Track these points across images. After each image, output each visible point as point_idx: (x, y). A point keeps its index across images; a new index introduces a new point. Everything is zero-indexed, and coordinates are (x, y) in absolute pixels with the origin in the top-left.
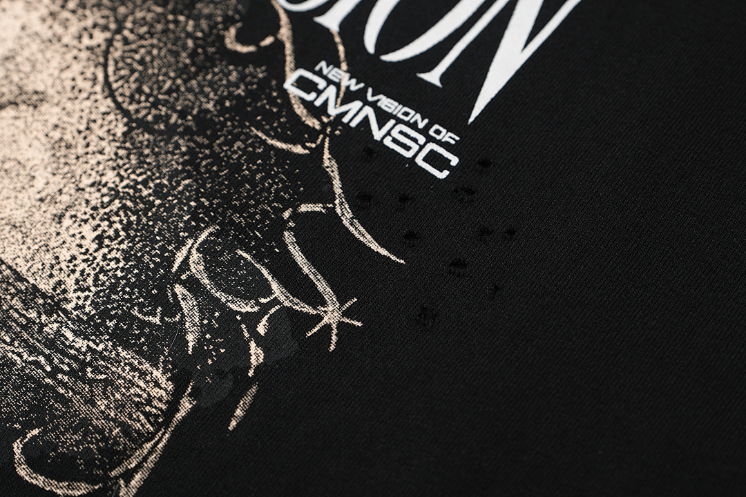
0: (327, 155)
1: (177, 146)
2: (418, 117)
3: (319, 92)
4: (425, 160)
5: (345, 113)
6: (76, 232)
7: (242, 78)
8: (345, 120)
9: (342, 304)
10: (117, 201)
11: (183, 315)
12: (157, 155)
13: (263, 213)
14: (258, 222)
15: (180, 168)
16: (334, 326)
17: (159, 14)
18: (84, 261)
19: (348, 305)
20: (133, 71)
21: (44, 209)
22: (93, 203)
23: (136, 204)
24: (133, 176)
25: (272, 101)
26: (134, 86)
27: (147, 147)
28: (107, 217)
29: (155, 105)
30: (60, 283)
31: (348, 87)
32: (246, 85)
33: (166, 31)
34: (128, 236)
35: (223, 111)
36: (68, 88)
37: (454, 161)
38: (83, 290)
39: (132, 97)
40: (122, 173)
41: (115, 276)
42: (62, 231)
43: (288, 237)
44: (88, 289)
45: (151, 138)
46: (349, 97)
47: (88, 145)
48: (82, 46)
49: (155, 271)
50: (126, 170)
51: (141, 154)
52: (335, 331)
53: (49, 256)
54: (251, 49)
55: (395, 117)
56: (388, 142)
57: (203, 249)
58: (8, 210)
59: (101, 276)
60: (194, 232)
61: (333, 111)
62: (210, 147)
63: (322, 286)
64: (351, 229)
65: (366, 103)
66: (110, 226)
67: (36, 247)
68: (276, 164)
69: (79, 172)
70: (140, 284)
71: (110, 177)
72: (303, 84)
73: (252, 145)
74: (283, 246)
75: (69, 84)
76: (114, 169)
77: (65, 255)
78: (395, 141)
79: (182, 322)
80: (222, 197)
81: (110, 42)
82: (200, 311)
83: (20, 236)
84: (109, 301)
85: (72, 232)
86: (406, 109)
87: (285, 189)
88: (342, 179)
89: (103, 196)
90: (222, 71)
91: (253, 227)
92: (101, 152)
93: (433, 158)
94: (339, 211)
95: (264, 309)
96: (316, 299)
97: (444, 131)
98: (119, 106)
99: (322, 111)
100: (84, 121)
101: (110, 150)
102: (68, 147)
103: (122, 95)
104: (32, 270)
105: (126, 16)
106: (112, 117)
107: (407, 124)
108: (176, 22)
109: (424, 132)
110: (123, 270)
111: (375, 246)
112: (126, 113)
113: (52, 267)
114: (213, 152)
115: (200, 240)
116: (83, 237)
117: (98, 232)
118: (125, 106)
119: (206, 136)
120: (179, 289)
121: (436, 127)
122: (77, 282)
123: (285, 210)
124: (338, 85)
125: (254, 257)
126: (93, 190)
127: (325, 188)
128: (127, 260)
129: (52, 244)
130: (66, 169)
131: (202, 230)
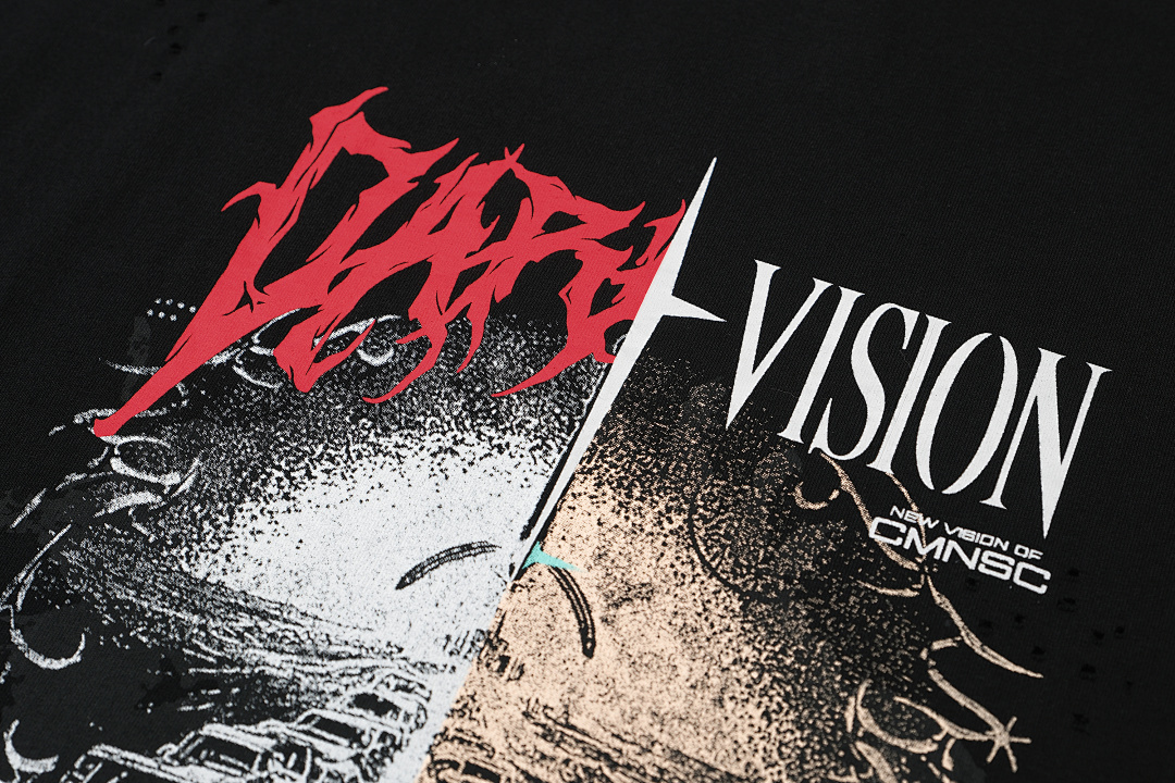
0: (935, 593)
1: (797, 611)
2: (998, 540)
3: (904, 536)
4: (1021, 578)
5: (934, 550)
6: (742, 713)
7: (827, 535)
8: (937, 556)
9: (1005, 724)
10: (766, 675)
11: (874, 769)
12: (781, 622)
13: (903, 658)
14: (902, 667)
15: (809, 631)
16: (1007, 747)
17: (724, 487)
18: (763, 738)
19: (1010, 725)
20: (724, 547)
21: (700, 695)
22: (744, 680)
23: (785, 674)
24: (769, 647)
25: (865, 552)
26: (730, 561)
27: (769, 616)
28: (764, 692)
29: (758, 575)
30: (748, 764)
31: (926, 526)
32: (834, 540)
33: (737, 502)
34: (791, 706)
35: (823, 570)
36: (672, 575)
37: (1047, 575)
38: (773, 766)
39: (733, 571)
40: (757, 646)
41: (798, 747)
42: (729, 714)
43: (935, 675)
44: (776, 763)
45: (770, 608)
46: (930, 536)
47: (712, 626)
48: (666, 532)
50: (760, 642)
51: (767, 625)
52: (1010, 752)
53: (728, 742)
54: (823, 505)
55: (978, 545)
56: (982, 569)
57: (868, 703)
58: (666, 703)
59: (783, 749)
60: (852, 690)
61: (923, 551)
62: (827, 606)
63: (982, 713)
64: (985, 655)
65: (948, 538)
66: (771, 701)
67: (711, 736)
68: (895, 611)
69: (716, 653)
70: (827, 750)
71: (747, 651)
72: (882, 529)
73: (865, 597)
74: (933, 684)
75: (670, 571)
76: (748, 643)
77: (742, 738)
78: (988, 567)
79: (876, 775)
80: (861, 651)
82: (888, 761)
83: (691, 728)
84: (804, 772)
85: (739, 714)
86: (984, 536)
87: (913, 632)
88: (958, 612)
89: (750, 671)
90: (805, 532)
91: (899, 673)
92: (728, 630)
93: (1026, 575)
94: (968, 642)
95: (942, 744)
96: (982, 727)
97: (1027, 549)
98: (725, 582)
99: (912, 553)
100: (700, 603)
101: (735, 625)
102: (695, 631)
103: (723, 572)
104: (719, 758)
106: (723, 594)
107: (991, 549)
108: (743, 492)
109: (1010, 552)
110: (802, 739)
111: (1011, 667)
112: (735, 588)
113: (735, 751)
114: (832, 610)
115: (860, 696)
116: (751, 717)
117: (763, 709)
118: (731, 581)
119: (818, 597)
120: (861, 746)
121: (1018, 547)
122: (764, 759)
123: (920, 651)
124: (916, 526)
125: (912, 700)
126: (738, 667)
127: (947, 623)
128: (801, 729)
129: (725, 729)
130: (702, 653)
131: (857, 686)
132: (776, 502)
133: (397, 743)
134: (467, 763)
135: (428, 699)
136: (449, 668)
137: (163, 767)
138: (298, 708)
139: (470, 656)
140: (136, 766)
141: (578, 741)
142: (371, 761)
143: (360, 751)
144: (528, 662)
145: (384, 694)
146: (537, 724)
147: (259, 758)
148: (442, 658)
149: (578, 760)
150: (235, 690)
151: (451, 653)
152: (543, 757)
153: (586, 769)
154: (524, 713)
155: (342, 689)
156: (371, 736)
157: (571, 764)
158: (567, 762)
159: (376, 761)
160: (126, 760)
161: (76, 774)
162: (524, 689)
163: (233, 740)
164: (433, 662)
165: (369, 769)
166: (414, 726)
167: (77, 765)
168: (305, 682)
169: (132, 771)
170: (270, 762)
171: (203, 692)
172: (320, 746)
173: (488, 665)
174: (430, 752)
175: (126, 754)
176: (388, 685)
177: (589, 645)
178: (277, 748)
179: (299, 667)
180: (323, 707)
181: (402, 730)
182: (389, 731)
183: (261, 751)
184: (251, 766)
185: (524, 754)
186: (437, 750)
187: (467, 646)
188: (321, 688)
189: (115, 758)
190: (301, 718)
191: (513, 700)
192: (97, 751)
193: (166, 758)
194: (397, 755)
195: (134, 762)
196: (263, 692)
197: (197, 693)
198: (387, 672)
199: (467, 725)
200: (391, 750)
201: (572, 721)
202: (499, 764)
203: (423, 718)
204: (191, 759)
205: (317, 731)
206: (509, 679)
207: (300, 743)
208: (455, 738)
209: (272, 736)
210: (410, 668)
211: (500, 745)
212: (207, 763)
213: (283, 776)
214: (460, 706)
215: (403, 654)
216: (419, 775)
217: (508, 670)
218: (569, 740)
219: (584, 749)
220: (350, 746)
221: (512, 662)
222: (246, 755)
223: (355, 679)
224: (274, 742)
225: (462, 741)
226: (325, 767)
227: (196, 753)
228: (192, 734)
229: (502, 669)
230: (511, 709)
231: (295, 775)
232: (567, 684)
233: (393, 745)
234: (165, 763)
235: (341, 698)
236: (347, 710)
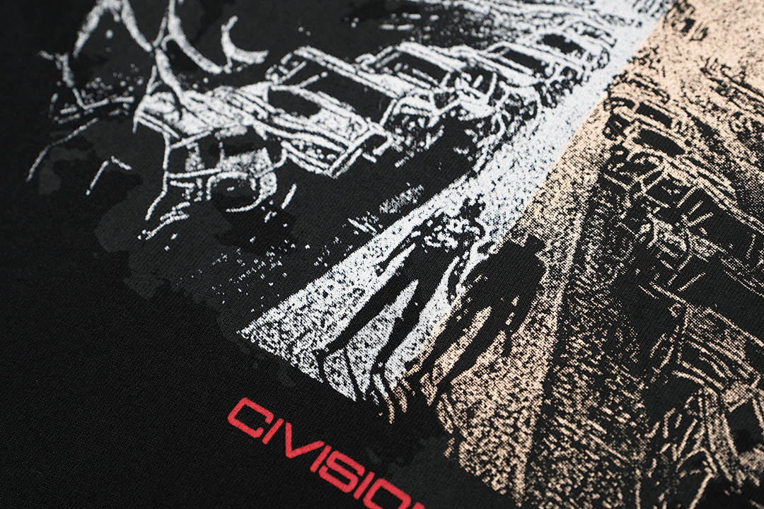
133: (578, 77)
134: (642, 104)
135: (612, 46)
136: (636, 23)
137: (360, 73)
138: (490, 40)
139: (657, 15)
140: (336, 69)
141: (750, 99)
142: (552, 90)
143: (542, 80)
144: (712, 27)
145: (571, 36)
146: (713, 80)
147: (448, 76)
148: (630, 14)
149: (748, 115)
150: (434, 18)
151: (640, 11)
152: (716, 108)
153: (755, 124)
154: (702, 70)
155: (533, 29)
156: (554, 69)
157: (741, 118)
158: (737, 115)
159: (556, 90)
160: (328, 62)
161: (281, 69)
162: (706, 49)
163: (427, 58)
164: (622, 16)
165: (548, 96)
166: (596, 66)
167: (284, 61)
168: (499, 19)
169: (331, 73)
170: (458, 80)
171: (405, 15)
172: (506, 72)
173: (673, 25)
174: (608, 90)
175: (329, 58)
176: (576, 30)
178: (466, 70)
179: (496, 6)
180: (513, 41)
181: (584, 68)
182: (572, 67)
183: (451, 70)
184: (440, 82)
185: (697, 103)
186: (615, 89)
187: (656, 7)
188: (514, 25)
189: (318, 60)
190: (492, 48)
191: (693, 57)
192: (304, 52)
193: (364, 66)
194: (576, 88)
195: (334, 65)
196: (460, 22)
197: (399, 15)
198: (577, 19)
199: (646, 71)
200: (572, 83)
201: (748, 81)
202: (672, 109)
203: (605, 61)
204: (386, 69)
205: (505, 60)
206: (692, 39)
207: (487, 68)
208: (632, 81)
209: (462, 59)
210: (600, 19)
211: (675, 93)
212: (400, 74)
213: (468, 94)
214: (642, 55)
215: (594, 7)
216: (595, 107)
217: (692, 31)
218: (742, 96)
219: (755, 107)
220: (534, 75)
221: (696, 25)
222: (436, 72)
223: (547, 22)
224: (464, 65)
225: (639, 85)
226: (508, 90)
227: (391, 65)
228: (389, 49)
229: (686, 30)
230: (690, 64)
231: (479, 94)
232: (748, 49)
233: (574, 79)
234: (362, 70)
235: (531, 36)
236: (535, 46)
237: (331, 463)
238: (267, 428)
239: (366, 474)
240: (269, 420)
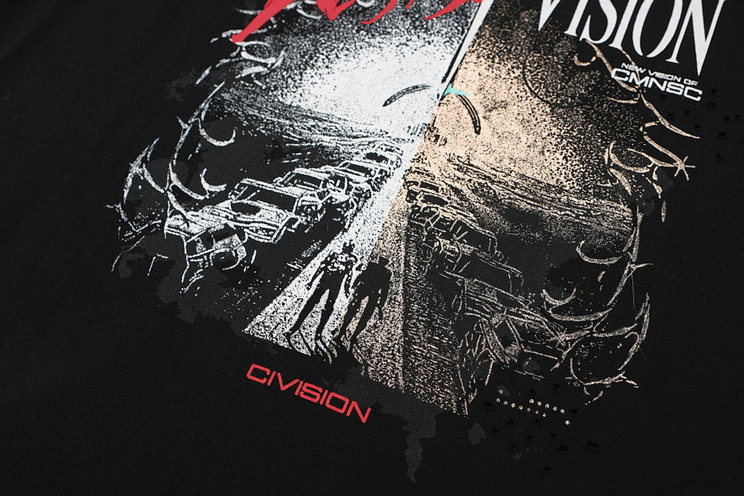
0: (645, 102)
1: (578, 112)
2: (676, 77)
3: (629, 77)
4: (688, 94)
5: (644, 83)
6: (554, 157)
7: (591, 77)
8: (645, 85)
9: (683, 160)
10: (564, 140)
11: (619, 181)
12: (571, 117)
13: (631, 130)
14: (631, 135)
15: (584, 120)
16: (684, 170)
17: (539, 57)
18: (564, 168)
19: (685, 160)
20: (540, 84)
21: (532, 150)
22: (554, 143)
23: (573, 140)
24: (565, 128)
25: (610, 84)
26: (544, 90)
27: (564, 114)
28: (564, 148)
29: (558, 96)
30: (558, 180)
31: (639, 72)
32: (594, 79)
33: (546, 64)
34: (577, 154)
35: (590, 93)
36: (516, 97)
37: (700, 92)
38: (570, 180)
39: (546, 94)
40: (559, 127)
41: (582, 172)
42: (547, 158)
43: (647, 138)
44: (571, 179)
45: (564, 110)
46: (642, 76)
47: (537, 119)
48: (512, 77)
49: (599, 165)
50: (561, 126)
51: (563, 118)
52: (685, 172)
53: (547, 170)
54: (588, 64)
55: (665, 80)
56: (668, 90)
57: (615, 151)
58: (516, 154)
59: (574, 173)
60: (607, 145)
61: (638, 83)
62: (592, 109)
63: (671, 155)
64: (671, 129)
65: (651, 77)
66: (567, 152)
67: (539, 168)
68: (626, 110)
69: (539, 131)
70: (596, 172)
71: (554, 130)
72: (618, 74)
73: (611, 104)
74: (647, 142)
75: (515, 95)
76: (554, 126)
77: (554, 168)
78: (671, 89)
79: (620, 183)
80: (610, 128)
81: (523, 73)
82: (625, 177)
83: (529, 164)
84: (585, 182)
85: (552, 158)
86: (669, 75)
87: (635, 119)
88: (657, 110)
89: (556, 139)
90: (580, 76)
91: (630, 138)
92: (545, 121)
93: (690, 93)
94: (662, 123)
95: (652, 169)
96: (671, 161)
97: (690, 81)
98: (542, 100)
99: (633, 84)
100: (530, 109)
101: (548, 118)
102: (528, 122)
103: (541, 95)
104: (544, 177)
105: (525, 61)
106: (541, 105)
107: (672, 81)
108: (548, 58)
109: (682, 82)
110: (583, 168)
111: (684, 134)
112: (547, 102)
113: (551, 174)
114: (595, 111)
115: (611, 148)
116: (558, 159)
117: (563, 155)
118: (545, 99)
119: (588, 105)
120: (612, 170)
121: (686, 80)
122: (565, 178)
123: (640, 127)
124: (635, 72)
125: (636, 149)
126: (550, 137)
127: (652, 115)
128: (583, 164)
129: (546, 165)
130: (533, 131)
131: (609, 144)
132: (565, 63)
133: (388, 174)
134: (422, 182)
135: (401, 155)
136: (411, 141)
137: (277, 188)
138: (340, 160)
139: (420, 135)
140: (264, 187)
141: (474, 171)
142: (376, 182)
143: (370, 178)
144: (449, 137)
145: (380, 153)
146: (455, 164)
147: (322, 182)
148: (407, 136)
149: (475, 180)
150: (309, 153)
151: (411, 134)
152: (459, 178)
153: (479, 184)
154: (448, 160)
155: (360, 151)
156: (375, 171)
157: (472, 182)
158: (470, 181)
159: (378, 182)
160: (259, 185)
161: (235, 192)
162: (447, 149)
163: (309, 175)
164: (403, 138)
165: (375, 186)
166: (395, 167)
167: (236, 187)
168: (342, 149)
169: (262, 189)
170: (328, 184)
171: (294, 154)
172: (351, 176)
173: (429, 139)
174: (404, 178)
175: (259, 182)
176: (382, 149)
177: (478, 129)
178: (331, 178)
179: (339, 142)
180: (351, 159)
181: (390, 169)
182: (384, 169)
183: (323, 179)
184: (319, 186)
185: (449, 178)
186: (407, 177)
187: (419, 131)
188: (350, 151)
189: (253, 184)
190: (341, 164)
191: (442, 154)
192: (245, 181)
193: (278, 183)
194: (388, 180)
195: (263, 185)
196: (322, 153)
197: (290, 155)
198: (381, 143)
199: (421, 166)
200: (385, 177)
201: (472, 162)
202: (437, 182)
203: (399, 163)
204: (290, 184)
205: (349, 170)
206: (440, 145)
207: (341, 175)
208: (415, 171)
209: (327, 172)
210: (393, 142)
211: (437, 174)
212: (297, 185)
213: (334, 190)
214: (417, 157)
215: (388, 135)
216: (399, 188)
217: (439, 141)
218: (470, 171)
219: (478, 175)
220: (366, 176)
221: (441, 137)
222: (316, 181)
223: (366, 146)
224: (329, 175)
225: (419, 173)
226: (354, 185)
227: (292, 181)
228: (289, 173)
229: (436, 141)
230: (441, 158)
231: (340, 189)
232: (468, 147)
233: (386, 175)
234: (277, 186)
235: (360, 155)
236: (363, 160)
237: (305, 389)
238: (268, 377)
239: (324, 391)
240: (268, 373)
